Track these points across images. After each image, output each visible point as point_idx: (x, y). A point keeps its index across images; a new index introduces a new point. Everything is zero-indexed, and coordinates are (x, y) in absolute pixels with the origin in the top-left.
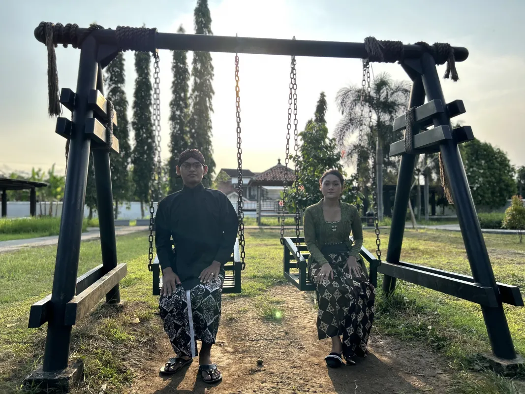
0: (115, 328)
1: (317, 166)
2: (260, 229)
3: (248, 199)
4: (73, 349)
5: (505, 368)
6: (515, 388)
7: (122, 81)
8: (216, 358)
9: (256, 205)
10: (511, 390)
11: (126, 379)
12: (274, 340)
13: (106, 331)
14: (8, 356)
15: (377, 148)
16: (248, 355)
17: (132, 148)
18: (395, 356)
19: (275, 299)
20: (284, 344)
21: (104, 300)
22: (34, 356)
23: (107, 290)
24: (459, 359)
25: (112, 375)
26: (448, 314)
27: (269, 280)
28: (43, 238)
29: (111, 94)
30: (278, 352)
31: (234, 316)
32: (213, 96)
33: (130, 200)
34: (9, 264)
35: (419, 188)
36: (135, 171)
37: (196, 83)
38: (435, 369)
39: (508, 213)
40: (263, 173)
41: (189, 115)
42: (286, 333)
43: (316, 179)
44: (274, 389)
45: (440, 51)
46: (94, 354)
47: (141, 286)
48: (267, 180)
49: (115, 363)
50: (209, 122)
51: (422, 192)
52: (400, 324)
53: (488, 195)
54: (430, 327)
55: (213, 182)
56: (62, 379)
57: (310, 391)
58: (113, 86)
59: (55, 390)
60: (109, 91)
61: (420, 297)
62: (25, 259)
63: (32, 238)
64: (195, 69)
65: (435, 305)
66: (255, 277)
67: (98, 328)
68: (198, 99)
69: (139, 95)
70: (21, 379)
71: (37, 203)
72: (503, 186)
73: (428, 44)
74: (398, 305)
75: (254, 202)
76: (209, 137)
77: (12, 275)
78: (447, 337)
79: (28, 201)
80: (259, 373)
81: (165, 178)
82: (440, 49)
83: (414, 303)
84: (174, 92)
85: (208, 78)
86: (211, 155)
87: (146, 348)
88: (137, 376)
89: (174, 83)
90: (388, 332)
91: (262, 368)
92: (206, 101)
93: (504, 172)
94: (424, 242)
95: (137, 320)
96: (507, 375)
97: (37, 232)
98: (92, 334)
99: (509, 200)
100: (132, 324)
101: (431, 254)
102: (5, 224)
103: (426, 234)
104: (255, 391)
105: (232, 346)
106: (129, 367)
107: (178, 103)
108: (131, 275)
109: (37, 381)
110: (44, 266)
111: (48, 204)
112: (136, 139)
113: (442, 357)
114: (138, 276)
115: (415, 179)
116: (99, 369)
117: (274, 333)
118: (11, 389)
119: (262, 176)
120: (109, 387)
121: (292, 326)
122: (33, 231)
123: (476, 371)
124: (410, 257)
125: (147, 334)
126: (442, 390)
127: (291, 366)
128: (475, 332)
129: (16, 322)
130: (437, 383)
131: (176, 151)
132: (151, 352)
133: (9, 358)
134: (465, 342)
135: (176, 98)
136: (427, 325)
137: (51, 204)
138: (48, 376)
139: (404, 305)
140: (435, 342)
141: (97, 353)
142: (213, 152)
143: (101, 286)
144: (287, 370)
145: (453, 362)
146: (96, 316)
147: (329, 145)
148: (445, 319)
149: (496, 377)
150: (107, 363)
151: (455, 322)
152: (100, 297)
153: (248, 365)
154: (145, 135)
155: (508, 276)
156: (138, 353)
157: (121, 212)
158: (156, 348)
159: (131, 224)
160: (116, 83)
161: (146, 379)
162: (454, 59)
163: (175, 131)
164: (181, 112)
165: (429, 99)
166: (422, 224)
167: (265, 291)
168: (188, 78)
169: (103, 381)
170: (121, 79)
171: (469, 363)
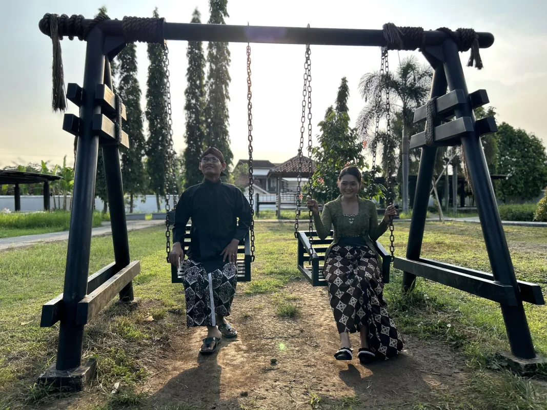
0: (129, 326)
1: (337, 157)
2: (279, 222)
3: (267, 191)
4: (87, 347)
5: (523, 368)
6: (533, 387)
7: (134, 69)
8: (229, 356)
9: (275, 198)
10: (527, 390)
11: (139, 377)
12: (289, 338)
13: (119, 329)
14: (22, 354)
15: (403, 136)
16: (263, 354)
17: (146, 139)
18: (412, 355)
19: (291, 296)
20: (298, 342)
21: (117, 297)
22: (48, 354)
23: (119, 288)
24: (477, 358)
25: (125, 373)
26: (470, 311)
27: (286, 277)
28: (57, 233)
29: (123, 82)
30: (292, 350)
31: (249, 313)
32: (229, 84)
33: (145, 193)
34: (23, 260)
35: (447, 179)
36: (149, 163)
37: (211, 70)
38: (452, 368)
39: (540, 204)
40: (282, 164)
41: (204, 104)
42: (302, 331)
43: (336, 171)
44: (287, 388)
45: (464, 37)
46: (107, 352)
47: (156, 283)
48: (287, 172)
49: (128, 361)
50: (226, 110)
51: (451, 183)
52: (418, 322)
53: (521, 185)
54: (449, 325)
55: (230, 174)
56: (74, 377)
57: (323, 389)
58: (125, 74)
59: (68, 388)
60: (120, 79)
61: (442, 293)
62: (39, 255)
63: (46, 233)
64: (210, 54)
65: (457, 303)
66: (271, 273)
67: (112, 326)
68: (214, 86)
69: (153, 83)
70: (35, 378)
71: (51, 197)
72: (537, 176)
73: (450, 30)
74: (418, 302)
75: (273, 194)
76: (226, 126)
77: (26, 272)
78: (466, 336)
79: (41, 194)
80: (273, 372)
81: (181, 170)
82: (464, 35)
83: (435, 300)
84: (189, 80)
85: (224, 63)
86: (228, 145)
87: (159, 347)
88: (150, 374)
89: (189, 69)
90: (406, 330)
91: (276, 367)
92: (222, 88)
93: (539, 161)
94: (450, 236)
95: (151, 318)
96: (525, 375)
97: (51, 226)
98: (105, 332)
99: (543, 190)
100: (146, 322)
101: (456, 249)
102: (19, 218)
103: (453, 227)
104: (267, 390)
105: (246, 344)
106: (142, 365)
107: (193, 91)
108: (145, 272)
109: (50, 380)
110: (58, 263)
111: (62, 198)
112: (150, 130)
113: (459, 355)
114: (153, 273)
115: (443, 168)
116: (112, 367)
117: (289, 331)
118: (25, 387)
119: (281, 168)
120: (121, 385)
121: (308, 323)
122: (47, 226)
123: (494, 370)
124: (435, 251)
125: (161, 332)
126: (457, 389)
127: (305, 364)
128: (495, 330)
129: (30, 320)
130: (453, 382)
131: (192, 142)
132: (164, 350)
133: (23, 357)
134: (484, 341)
135: (191, 85)
136: (447, 323)
137: (65, 198)
138: (61, 374)
139: (424, 302)
140: (453, 341)
141: (111, 351)
142: (230, 142)
143: (112, 284)
144: (300, 369)
145: (470, 360)
146: (110, 314)
147: (350, 135)
148: (465, 317)
149: (513, 377)
150: (120, 362)
151: (476, 320)
152: (113, 295)
153: (262, 363)
154: (159, 125)
155: (536, 271)
156: (151, 351)
157: (136, 206)
158: (170, 346)
159: (147, 217)
160: (128, 70)
161: (159, 377)
162: (478, 45)
163: (191, 121)
164: (197, 100)
165: (451, 90)
166: (449, 216)
167: (282, 288)
168: (204, 64)
169: (116, 379)
170: (133, 67)
171: (486, 363)
